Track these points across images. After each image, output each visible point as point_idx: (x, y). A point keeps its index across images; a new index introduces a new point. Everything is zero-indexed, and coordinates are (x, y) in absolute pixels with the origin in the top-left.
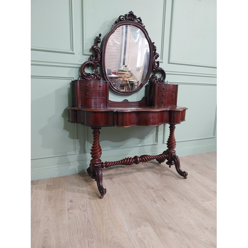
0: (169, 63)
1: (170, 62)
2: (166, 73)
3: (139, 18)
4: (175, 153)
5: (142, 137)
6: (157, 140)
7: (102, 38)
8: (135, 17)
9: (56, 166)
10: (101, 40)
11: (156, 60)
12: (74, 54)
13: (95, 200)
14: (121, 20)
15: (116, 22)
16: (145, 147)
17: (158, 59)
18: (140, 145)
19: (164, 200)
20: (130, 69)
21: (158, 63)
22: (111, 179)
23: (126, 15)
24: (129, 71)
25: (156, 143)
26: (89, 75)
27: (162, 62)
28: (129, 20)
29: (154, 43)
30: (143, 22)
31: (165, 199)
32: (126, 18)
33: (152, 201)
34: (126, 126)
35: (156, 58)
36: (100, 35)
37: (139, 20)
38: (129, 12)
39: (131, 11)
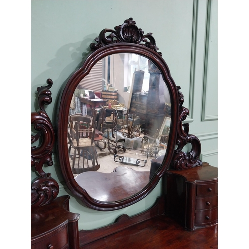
0: (203, 120)
3: (150, 36)
7: (54, 91)
8: (139, 33)
10: (54, 96)
14: (106, 42)
15: (93, 48)
20: (116, 90)
21: (187, 125)
23: (118, 28)
24: (115, 92)
27: (193, 121)
28: (127, 40)
29: (179, 88)
30: (158, 45)
32: (118, 36)
35: (184, 117)
36: (50, 83)
37: (149, 41)
38: (126, 21)
39: (131, 19)
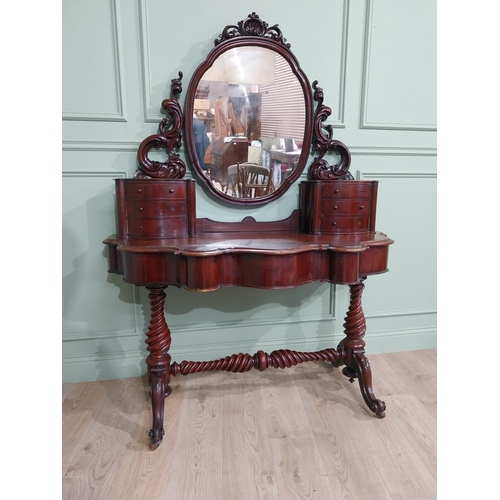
0: (362, 127)
1: (365, 125)
2: (350, 151)
3: (275, 28)
4: (362, 349)
5: (294, 304)
6: (332, 311)
8: (262, 26)
9: (94, 358)
11: (325, 123)
12: (124, 121)
13: (138, 453)
14: (228, 37)
15: (216, 43)
16: (302, 325)
17: (330, 121)
18: (288, 320)
19: (296, 475)
21: (329, 128)
22: (202, 397)
23: (241, 23)
25: (330, 317)
26: (156, 165)
27: (343, 127)
28: (249, 33)
29: (316, 83)
30: (285, 34)
31: (301, 474)
33: (264, 473)
34: (207, 288)
35: (324, 118)
36: (181, 75)
37: (274, 32)
38: (249, 16)
39: (254, 13)
